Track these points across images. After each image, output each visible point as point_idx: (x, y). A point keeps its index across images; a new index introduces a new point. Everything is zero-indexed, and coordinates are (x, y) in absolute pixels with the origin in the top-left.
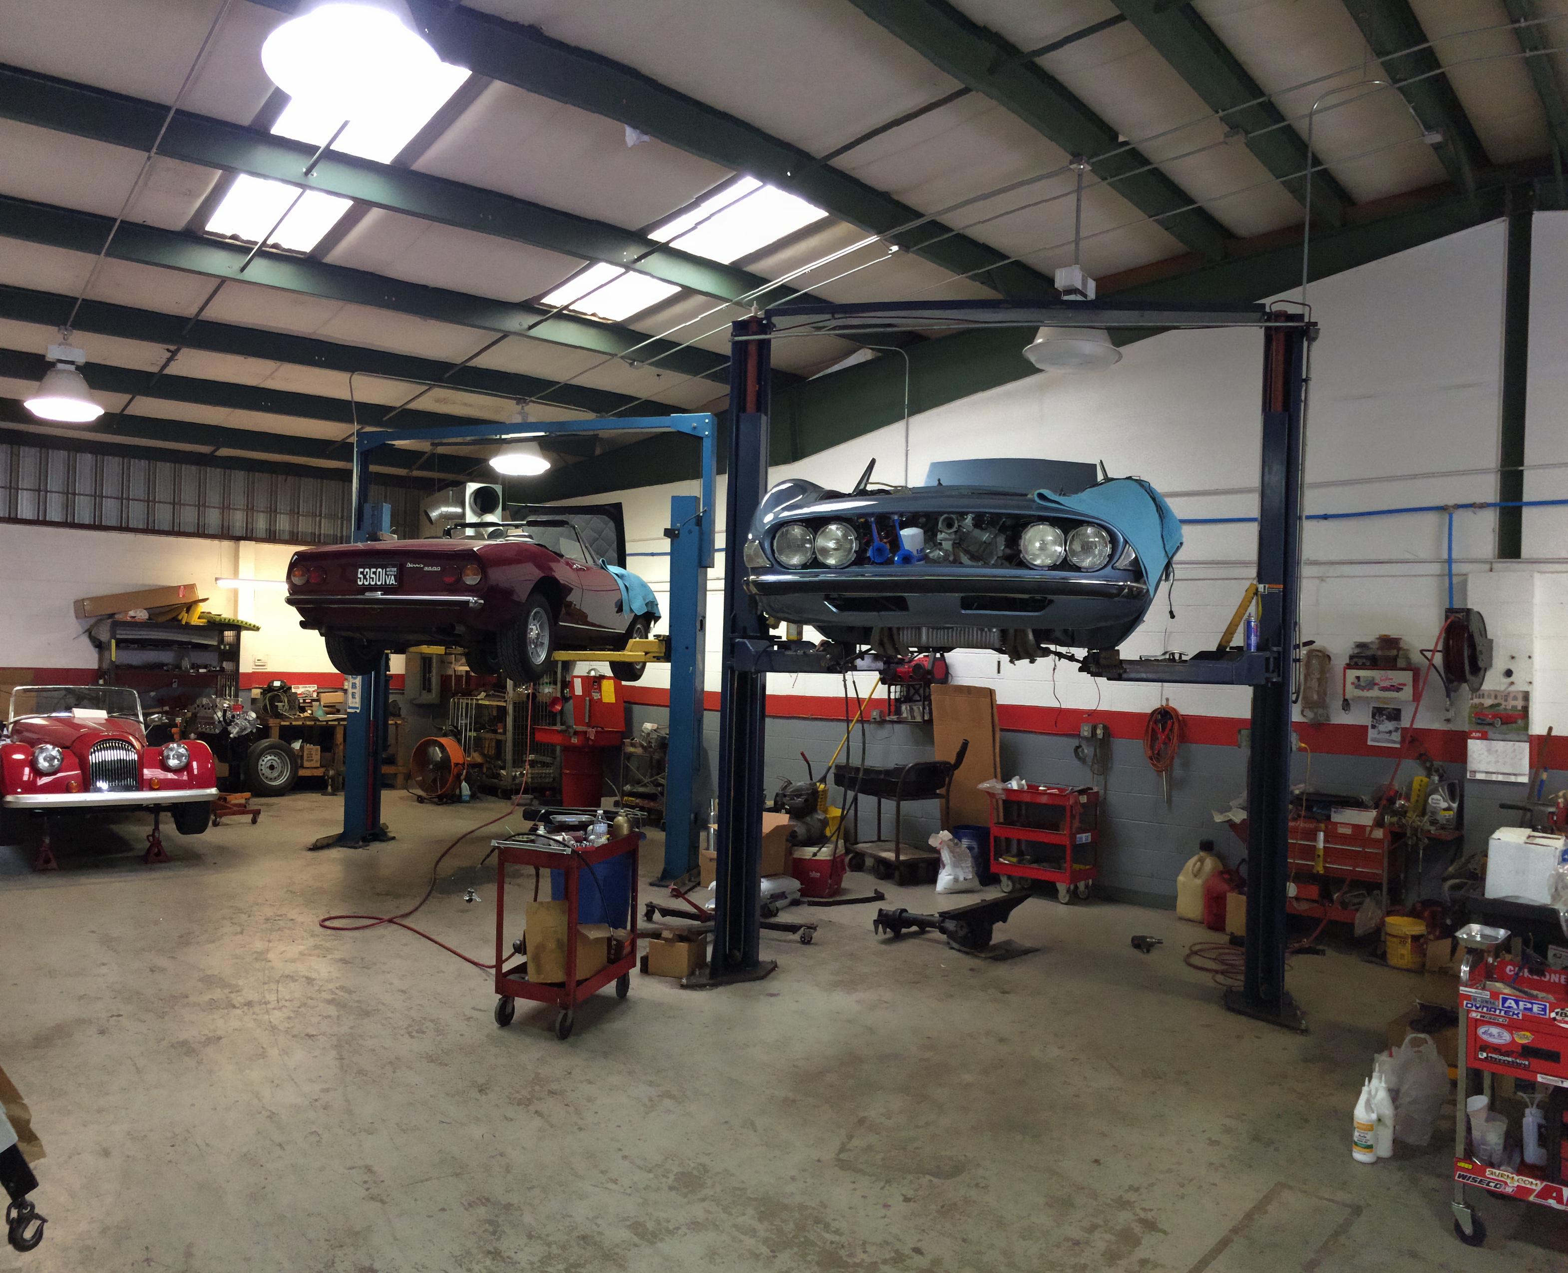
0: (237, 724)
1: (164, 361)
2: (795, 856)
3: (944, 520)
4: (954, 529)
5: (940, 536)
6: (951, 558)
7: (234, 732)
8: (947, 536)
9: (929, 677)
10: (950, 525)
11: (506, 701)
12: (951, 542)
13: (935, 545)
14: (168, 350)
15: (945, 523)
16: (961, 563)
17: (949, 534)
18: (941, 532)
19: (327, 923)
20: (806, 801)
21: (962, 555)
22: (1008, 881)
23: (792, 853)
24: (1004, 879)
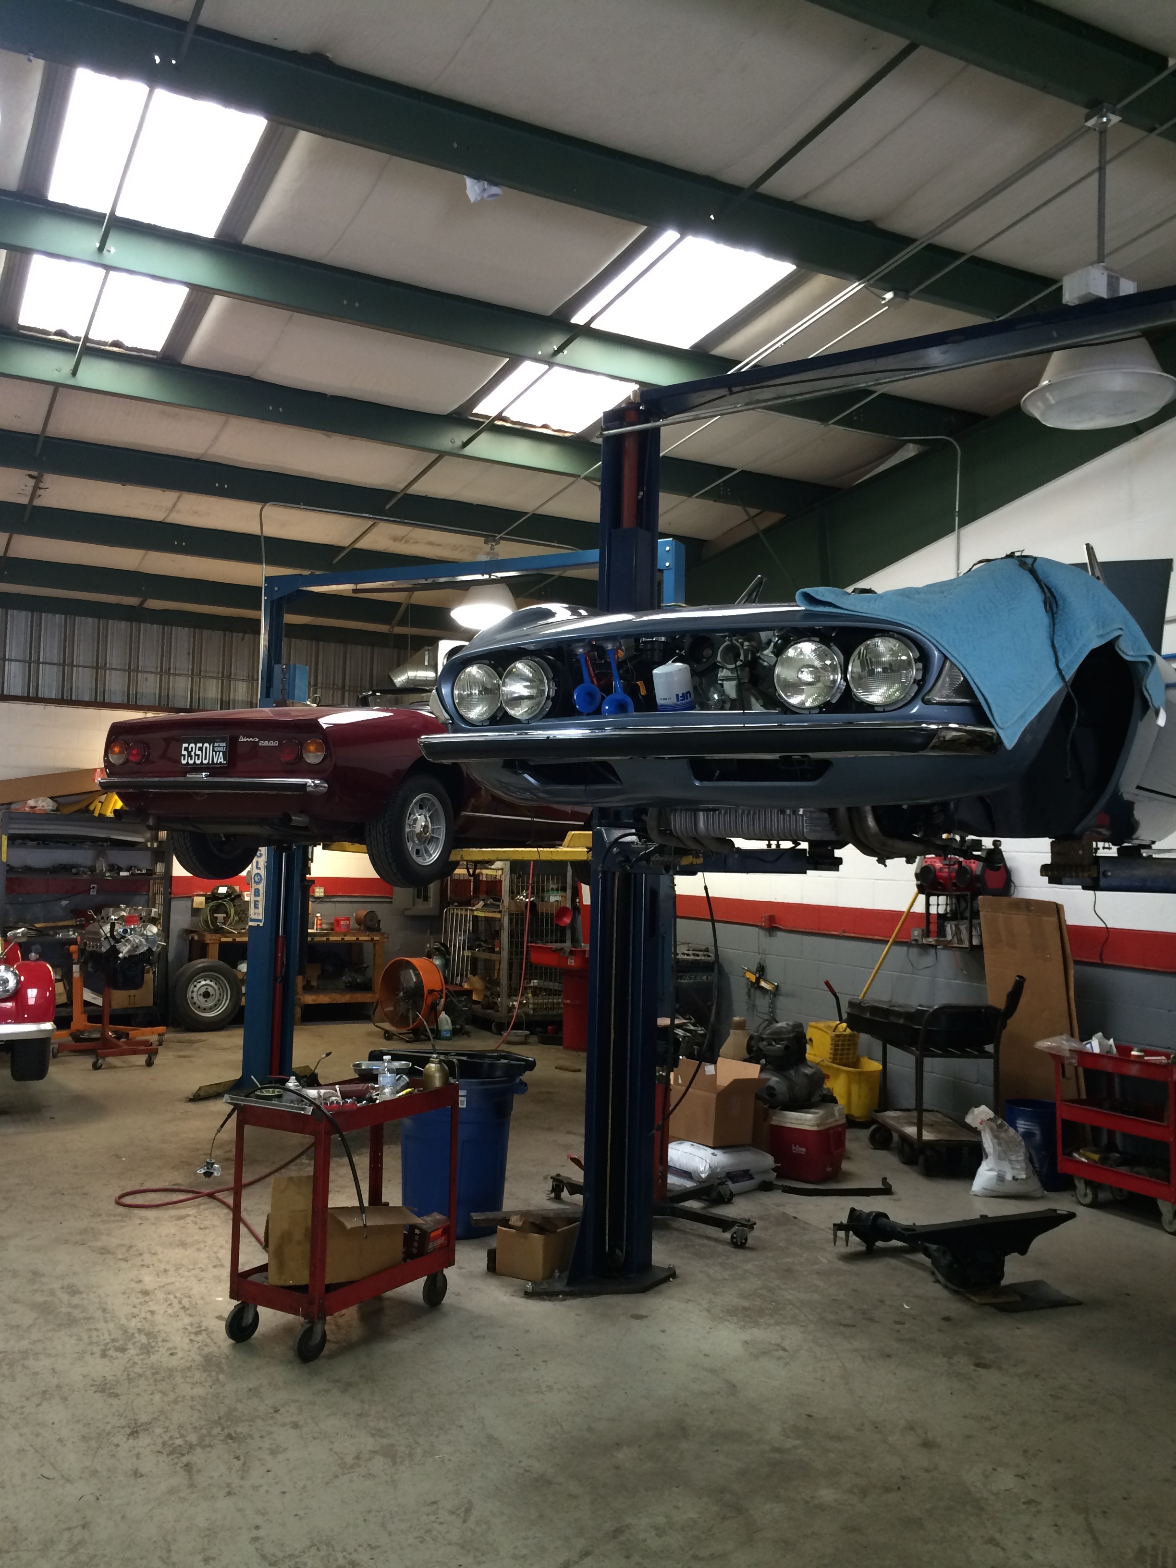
0: (128, 941)
1: (29, 490)
7: (124, 950)
9: (979, 885)
11: (500, 912)
14: (31, 476)
19: (128, 1200)
20: (787, 1048)
22: (1086, 1189)
23: (767, 1117)
24: (1080, 1185)
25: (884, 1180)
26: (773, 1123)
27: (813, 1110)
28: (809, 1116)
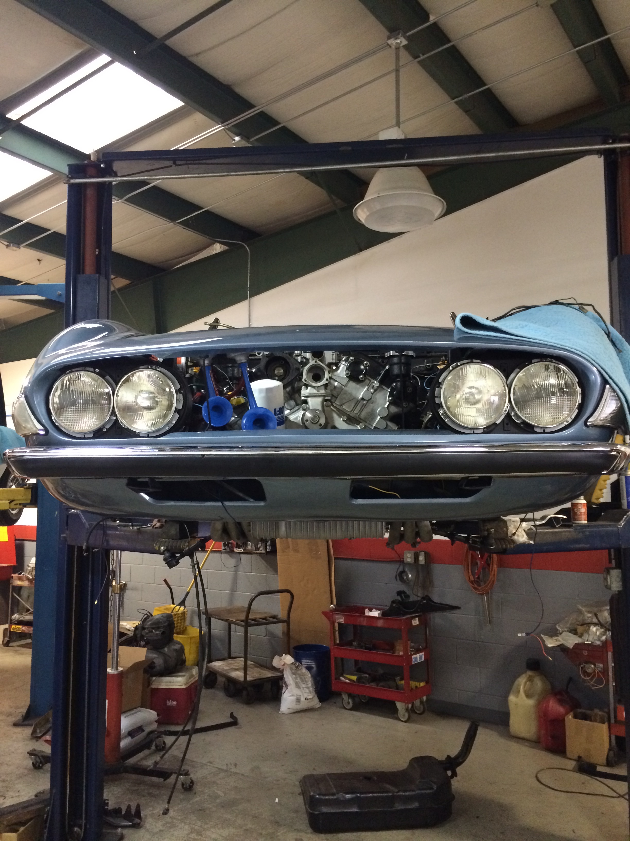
2: (154, 686)
3: (310, 370)
4: (324, 381)
5: (305, 392)
6: (322, 421)
8: (315, 391)
10: (317, 377)
12: (320, 400)
13: (297, 404)
15: (311, 375)
16: (334, 427)
17: (317, 388)
18: (306, 386)
20: (163, 633)
21: (335, 416)
22: (349, 699)
23: (149, 683)
24: (345, 697)
25: (232, 715)
26: (153, 687)
27: (180, 674)
28: (179, 679)
